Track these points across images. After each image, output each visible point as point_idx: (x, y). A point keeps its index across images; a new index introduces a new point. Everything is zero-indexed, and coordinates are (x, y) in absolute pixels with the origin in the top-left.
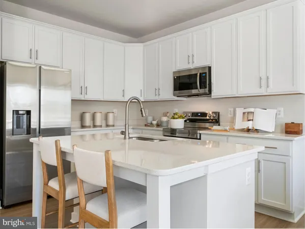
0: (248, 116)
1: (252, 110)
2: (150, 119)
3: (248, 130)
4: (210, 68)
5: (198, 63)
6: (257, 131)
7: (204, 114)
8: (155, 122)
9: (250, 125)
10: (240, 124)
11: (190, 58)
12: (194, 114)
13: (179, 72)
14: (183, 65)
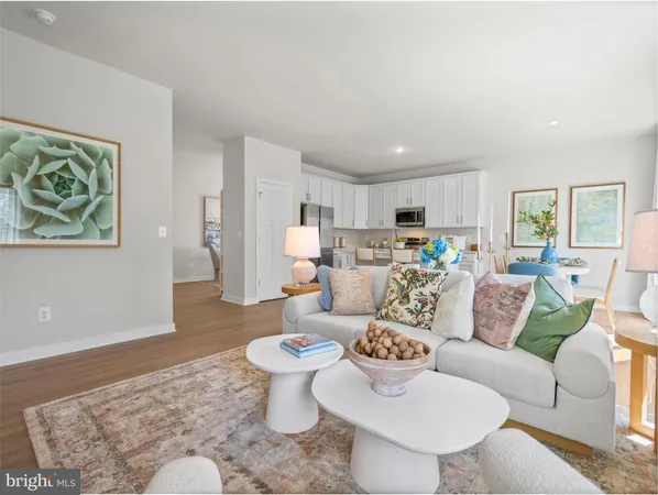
1: (451, 236)
4: (424, 209)
5: (416, 204)
11: (409, 201)
13: (400, 210)
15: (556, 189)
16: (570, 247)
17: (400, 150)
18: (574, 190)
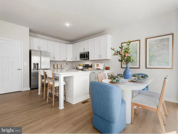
0: (98, 65)
1: (98, 64)
2: (74, 66)
3: (97, 69)
4: (89, 52)
5: (86, 51)
6: (99, 69)
7: (88, 65)
8: (76, 67)
9: (98, 68)
10: (96, 67)
11: (84, 49)
12: (86, 65)
13: (81, 53)
14: (82, 51)
15: (139, 40)
16: (146, 68)
17: (68, 25)
18: (147, 39)
